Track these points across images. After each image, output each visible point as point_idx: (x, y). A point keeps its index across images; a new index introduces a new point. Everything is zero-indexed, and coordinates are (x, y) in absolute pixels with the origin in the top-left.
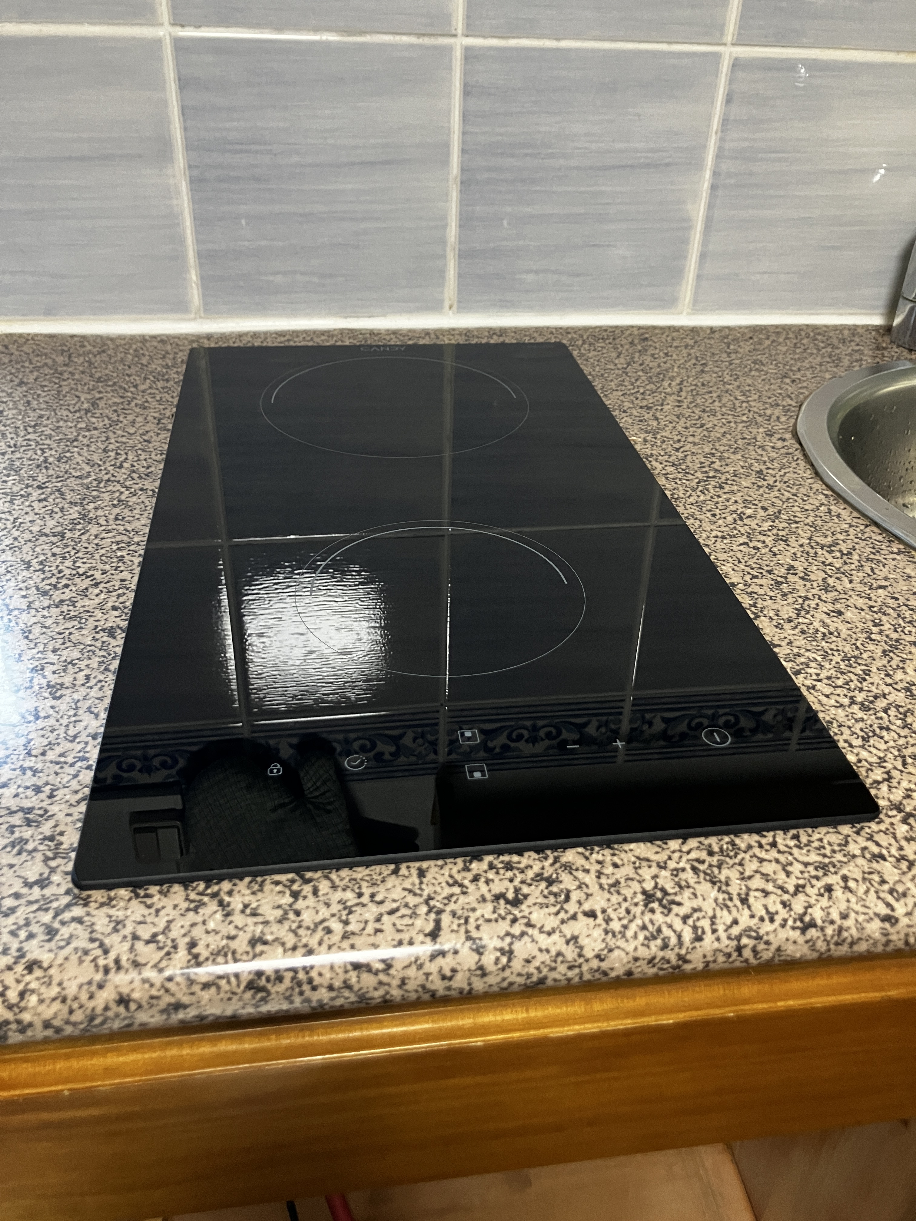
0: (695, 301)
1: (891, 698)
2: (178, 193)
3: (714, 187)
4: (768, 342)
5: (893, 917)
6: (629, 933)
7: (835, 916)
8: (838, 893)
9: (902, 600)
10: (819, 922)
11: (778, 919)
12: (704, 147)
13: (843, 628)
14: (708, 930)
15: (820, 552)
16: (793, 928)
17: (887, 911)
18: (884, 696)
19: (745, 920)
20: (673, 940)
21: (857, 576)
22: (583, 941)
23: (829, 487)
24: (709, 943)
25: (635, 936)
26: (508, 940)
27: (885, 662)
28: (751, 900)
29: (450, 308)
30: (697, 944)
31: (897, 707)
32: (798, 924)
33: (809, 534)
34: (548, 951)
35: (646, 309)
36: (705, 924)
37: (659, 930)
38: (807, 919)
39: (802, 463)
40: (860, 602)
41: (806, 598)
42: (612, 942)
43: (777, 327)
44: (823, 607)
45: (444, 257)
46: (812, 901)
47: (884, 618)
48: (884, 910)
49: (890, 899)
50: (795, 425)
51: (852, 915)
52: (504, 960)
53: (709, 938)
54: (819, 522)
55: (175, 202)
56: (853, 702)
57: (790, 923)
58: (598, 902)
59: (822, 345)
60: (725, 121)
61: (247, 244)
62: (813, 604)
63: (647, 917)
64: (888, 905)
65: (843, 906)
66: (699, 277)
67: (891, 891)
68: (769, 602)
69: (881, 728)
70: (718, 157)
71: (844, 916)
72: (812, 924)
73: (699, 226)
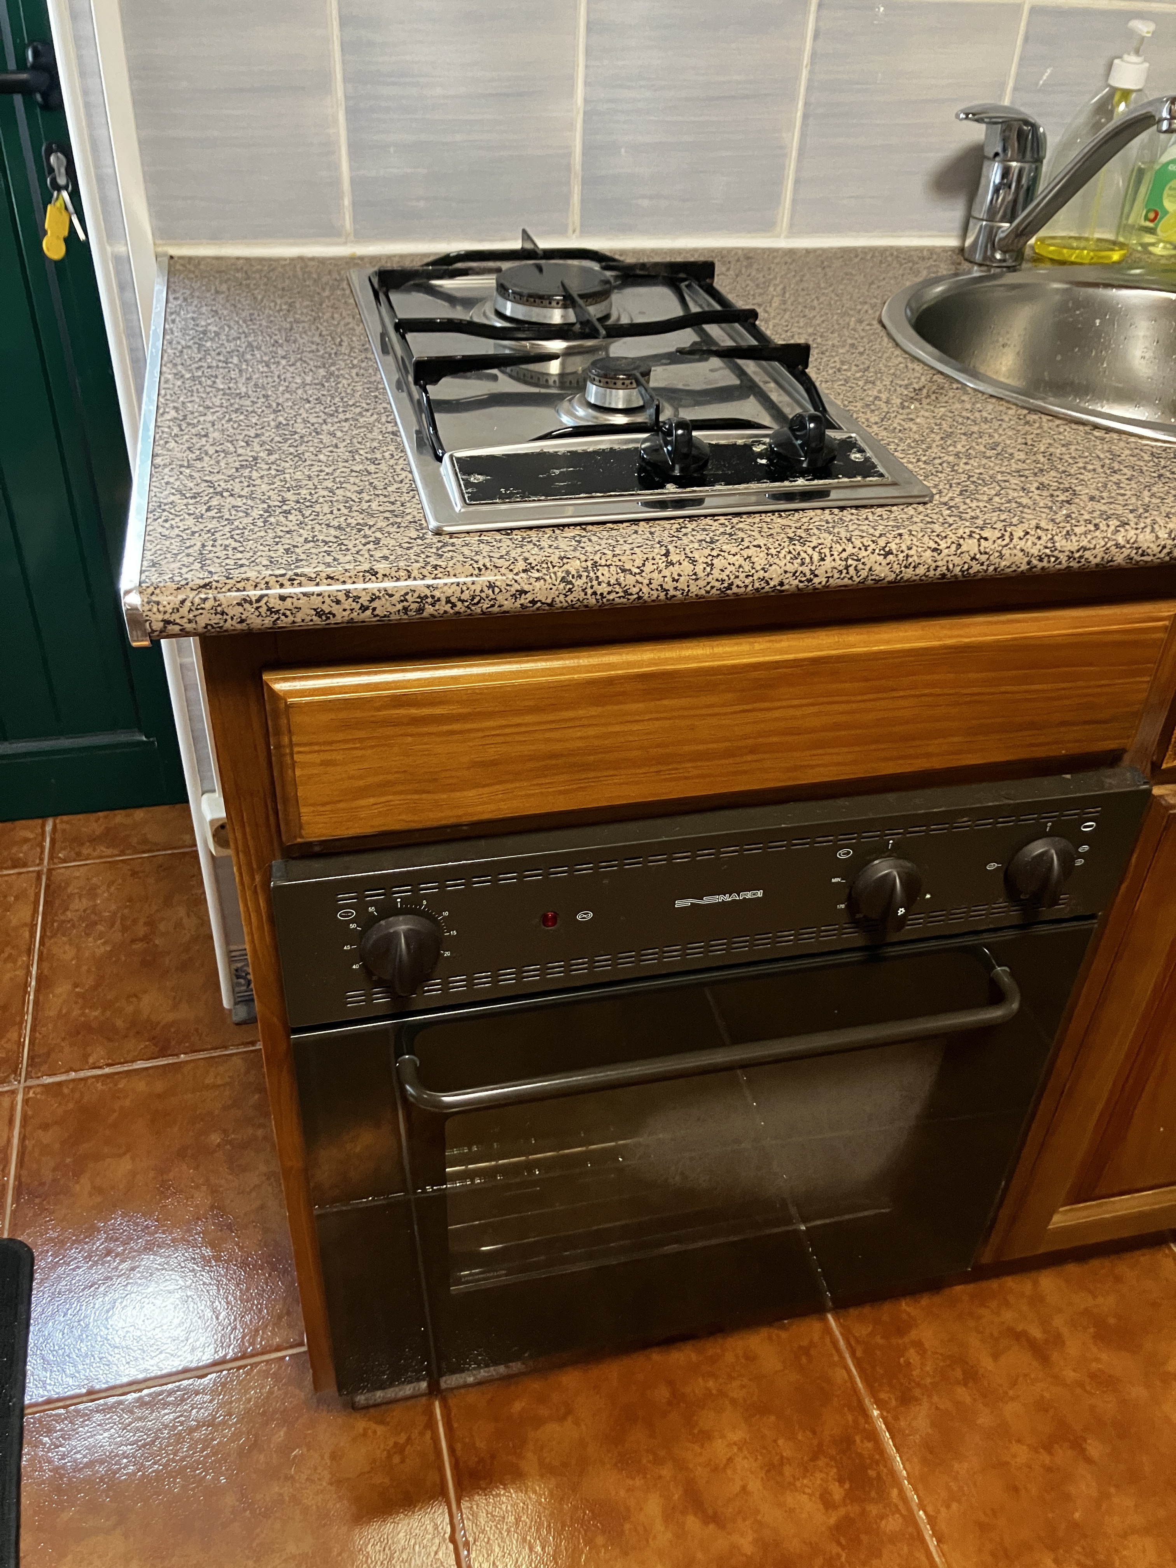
0: (791, 225)
1: (945, 459)
2: (336, 122)
3: (805, 116)
4: (856, 260)
5: (938, 549)
6: (781, 555)
7: (904, 548)
8: (906, 536)
9: (956, 413)
10: (895, 552)
11: (870, 549)
12: (797, 79)
13: (915, 428)
14: (828, 554)
15: (898, 389)
16: (879, 554)
17: (936, 546)
18: (940, 458)
19: (850, 549)
20: (808, 560)
21: (925, 401)
22: (754, 559)
23: (906, 352)
24: (828, 563)
25: (785, 557)
26: (710, 558)
27: (942, 442)
28: (853, 540)
29: (574, 231)
30: (822, 563)
31: (949, 463)
32: (882, 552)
33: (891, 379)
34: (734, 565)
35: (749, 232)
36: (826, 551)
37: (799, 554)
38: (887, 549)
39: (886, 339)
40: (927, 414)
41: (888, 412)
42: (772, 560)
43: (864, 248)
44: (900, 417)
45: (568, 183)
46: (890, 540)
47: (943, 422)
48: (934, 546)
49: (937, 539)
50: (880, 316)
51: (914, 548)
52: (708, 569)
53: (828, 559)
54: (898, 372)
55: (331, 131)
56: (919, 460)
57: (877, 551)
58: (761, 542)
59: (904, 261)
60: (814, 54)
61: (395, 171)
62: (893, 415)
63: (791, 547)
64: (936, 542)
65: (909, 543)
66: (794, 201)
67: (938, 536)
68: (861, 414)
69: (937, 472)
70: (809, 88)
71: (910, 548)
72: (890, 552)
73: (794, 154)
